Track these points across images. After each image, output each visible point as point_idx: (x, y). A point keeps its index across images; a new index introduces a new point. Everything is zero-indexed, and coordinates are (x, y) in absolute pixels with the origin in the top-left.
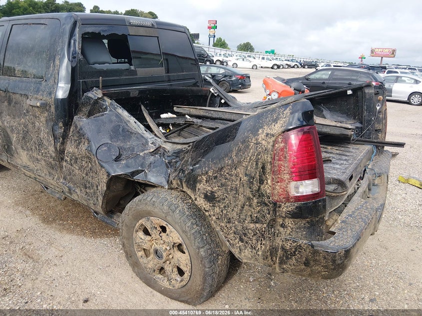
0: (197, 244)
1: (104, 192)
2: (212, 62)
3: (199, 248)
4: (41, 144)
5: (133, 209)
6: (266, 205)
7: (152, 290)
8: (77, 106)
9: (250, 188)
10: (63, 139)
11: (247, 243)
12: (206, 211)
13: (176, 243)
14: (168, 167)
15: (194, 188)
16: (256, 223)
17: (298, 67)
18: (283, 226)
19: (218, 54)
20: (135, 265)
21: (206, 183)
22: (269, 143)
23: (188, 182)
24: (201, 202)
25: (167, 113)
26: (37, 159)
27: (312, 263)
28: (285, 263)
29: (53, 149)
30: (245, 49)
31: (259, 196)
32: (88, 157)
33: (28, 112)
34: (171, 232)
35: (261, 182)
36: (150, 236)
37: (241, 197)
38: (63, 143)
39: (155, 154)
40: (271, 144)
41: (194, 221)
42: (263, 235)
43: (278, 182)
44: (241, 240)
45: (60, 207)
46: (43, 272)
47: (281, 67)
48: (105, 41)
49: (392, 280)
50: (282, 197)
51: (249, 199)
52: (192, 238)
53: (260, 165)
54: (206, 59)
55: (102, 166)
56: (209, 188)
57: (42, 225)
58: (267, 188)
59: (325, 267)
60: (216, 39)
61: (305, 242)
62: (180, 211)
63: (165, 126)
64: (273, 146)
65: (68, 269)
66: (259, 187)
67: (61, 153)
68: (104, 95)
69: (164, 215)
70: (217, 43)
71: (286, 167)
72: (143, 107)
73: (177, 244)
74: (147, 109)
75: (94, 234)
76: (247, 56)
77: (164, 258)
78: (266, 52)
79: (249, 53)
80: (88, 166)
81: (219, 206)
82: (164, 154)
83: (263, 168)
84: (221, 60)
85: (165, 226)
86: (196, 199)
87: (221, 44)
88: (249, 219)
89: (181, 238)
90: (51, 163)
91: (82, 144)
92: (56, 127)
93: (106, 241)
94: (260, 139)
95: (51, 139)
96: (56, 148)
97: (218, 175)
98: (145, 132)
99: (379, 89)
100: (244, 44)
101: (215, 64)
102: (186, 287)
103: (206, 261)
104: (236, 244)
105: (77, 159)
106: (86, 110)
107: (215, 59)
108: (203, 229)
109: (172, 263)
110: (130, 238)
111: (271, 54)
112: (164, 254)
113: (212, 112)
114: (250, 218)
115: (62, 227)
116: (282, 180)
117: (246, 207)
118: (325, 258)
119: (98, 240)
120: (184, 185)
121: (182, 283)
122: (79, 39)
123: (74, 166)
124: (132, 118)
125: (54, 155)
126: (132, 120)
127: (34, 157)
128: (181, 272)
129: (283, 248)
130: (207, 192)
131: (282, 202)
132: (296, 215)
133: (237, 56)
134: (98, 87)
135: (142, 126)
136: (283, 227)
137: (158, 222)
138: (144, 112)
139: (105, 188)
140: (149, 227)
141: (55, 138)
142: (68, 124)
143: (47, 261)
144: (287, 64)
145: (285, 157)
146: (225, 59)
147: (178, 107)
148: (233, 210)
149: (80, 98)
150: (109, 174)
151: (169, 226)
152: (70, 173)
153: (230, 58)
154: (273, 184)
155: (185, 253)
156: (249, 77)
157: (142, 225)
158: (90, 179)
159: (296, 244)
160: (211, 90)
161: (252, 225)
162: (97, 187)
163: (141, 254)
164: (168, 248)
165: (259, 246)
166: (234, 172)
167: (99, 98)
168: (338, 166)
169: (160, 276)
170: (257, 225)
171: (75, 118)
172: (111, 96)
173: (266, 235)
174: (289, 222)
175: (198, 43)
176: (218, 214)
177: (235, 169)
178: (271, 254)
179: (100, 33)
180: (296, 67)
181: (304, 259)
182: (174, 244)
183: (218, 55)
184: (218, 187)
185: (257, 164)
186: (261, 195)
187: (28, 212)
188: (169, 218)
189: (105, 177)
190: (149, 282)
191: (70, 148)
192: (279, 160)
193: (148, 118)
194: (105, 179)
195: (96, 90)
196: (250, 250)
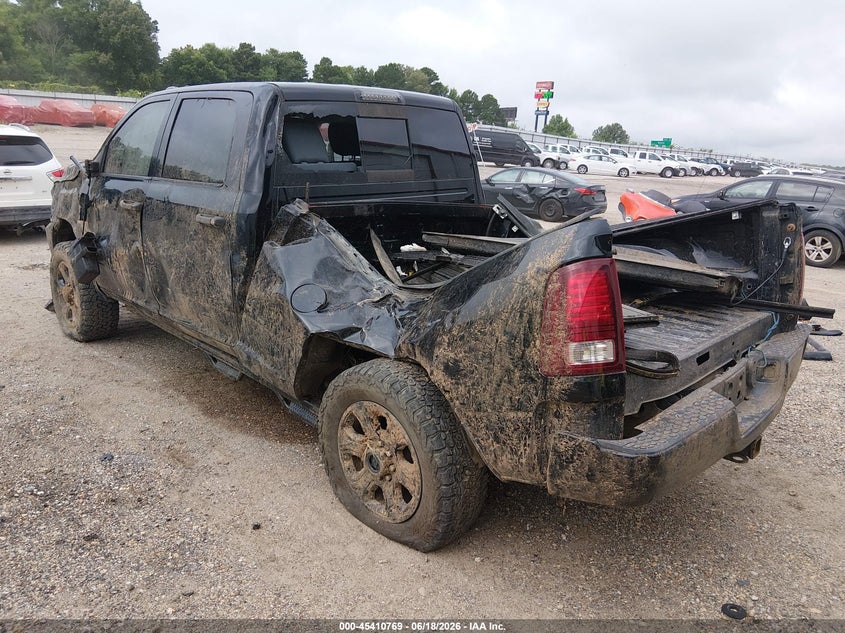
0: (429, 444)
1: (298, 361)
2: (535, 162)
3: (433, 452)
4: (211, 285)
5: (340, 388)
6: (533, 380)
7: (360, 523)
8: (269, 225)
9: (511, 354)
10: (246, 277)
11: (504, 443)
12: (446, 391)
13: (401, 445)
14: (398, 326)
15: (430, 356)
16: (518, 410)
17: (719, 174)
18: (557, 415)
19: (550, 146)
20: (338, 482)
21: (448, 346)
22: (539, 282)
23: (422, 346)
24: (439, 377)
25: (411, 244)
26: (205, 310)
27: (598, 475)
28: (560, 476)
29: (230, 293)
30: (609, 137)
31: (523, 366)
32: (279, 305)
33: (196, 233)
34: (393, 426)
35: (527, 343)
36: (363, 434)
37: (497, 369)
38: (245, 283)
39: (382, 305)
40: (543, 284)
41: (428, 409)
42: (527, 430)
43: (550, 344)
44: (497, 439)
45: (232, 394)
46: (197, 483)
47: (682, 173)
48: (325, 126)
49: (792, 557)
50: (554, 367)
51: (508, 371)
52: (423, 435)
53: (526, 318)
54: (524, 157)
55: (298, 319)
56: (452, 355)
57: (202, 417)
58: (533, 354)
59: (618, 482)
60: (549, 118)
61: (586, 439)
62: (407, 392)
63: (406, 264)
64: (546, 287)
65: (235, 482)
66: (524, 352)
67: (240, 298)
68: (311, 210)
69: (383, 397)
70: (552, 126)
71: (562, 319)
72: (373, 234)
73: (402, 448)
74: (380, 238)
75: (281, 437)
76: (609, 152)
77: (381, 469)
78: (653, 142)
79: (616, 146)
80: (278, 319)
81: (465, 383)
82: (395, 306)
83: (530, 322)
84: (555, 158)
85: (385, 415)
86: (432, 373)
87: (560, 128)
88: (507, 404)
89: (406, 436)
90: (224, 314)
91: (272, 285)
92: (236, 258)
93: (298, 448)
94: (528, 277)
95: (228, 276)
96: (233, 291)
97: (466, 335)
98: (369, 271)
99: (790, 210)
100: (608, 127)
101: (542, 166)
102: (413, 520)
103: (443, 474)
104: (489, 447)
105: (263, 307)
106: (282, 232)
107: (542, 157)
108: (442, 423)
109: (394, 480)
110: (333, 437)
111: (664, 148)
112: (382, 463)
113: (485, 244)
114: (509, 403)
115: (233, 423)
116: (555, 341)
117: (503, 384)
118: (617, 467)
119: (286, 447)
120: (417, 352)
121: (406, 514)
122: (280, 123)
123: (258, 319)
124: (351, 248)
125: (229, 301)
126: (351, 250)
127: (199, 304)
128: (406, 495)
129: (555, 451)
130: (448, 361)
131: (555, 376)
132: (574, 396)
133: (589, 151)
134: (303, 198)
135: (365, 261)
136: (558, 417)
137: (374, 409)
138: (374, 242)
139: (300, 355)
140: (362, 418)
141: (234, 275)
142: (254, 253)
143: (205, 467)
144: (693, 168)
145: (561, 305)
146: (564, 156)
147: (429, 234)
148: (485, 389)
149: (275, 215)
150: (306, 331)
151: (391, 415)
152: (252, 330)
153: (574, 155)
154: (543, 347)
155: (412, 462)
156: (603, 192)
157: (351, 415)
158: (280, 340)
159: (573, 442)
160: (495, 209)
161: (512, 415)
162: (289, 352)
163: (347, 464)
164: (388, 454)
165: (522, 450)
166: (489, 328)
167: (302, 215)
168: (686, 339)
169: (375, 503)
170: (520, 414)
171: (266, 245)
172: (321, 213)
173: (533, 430)
174: (566, 410)
175: (513, 127)
176: (463, 396)
177: (491, 323)
178: (540, 462)
179: (312, 114)
180: (714, 173)
181: (587, 468)
182: (398, 446)
183: (550, 149)
184: (465, 352)
185: (521, 316)
186: (526, 366)
187: (183, 398)
188: (390, 403)
189: (302, 335)
190: (357, 511)
191: (254, 291)
192: (552, 309)
193: (379, 251)
194: (301, 339)
195: (299, 203)
196: (509, 456)
